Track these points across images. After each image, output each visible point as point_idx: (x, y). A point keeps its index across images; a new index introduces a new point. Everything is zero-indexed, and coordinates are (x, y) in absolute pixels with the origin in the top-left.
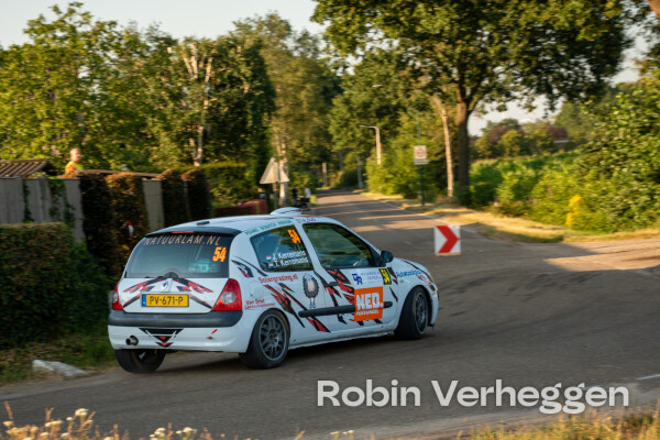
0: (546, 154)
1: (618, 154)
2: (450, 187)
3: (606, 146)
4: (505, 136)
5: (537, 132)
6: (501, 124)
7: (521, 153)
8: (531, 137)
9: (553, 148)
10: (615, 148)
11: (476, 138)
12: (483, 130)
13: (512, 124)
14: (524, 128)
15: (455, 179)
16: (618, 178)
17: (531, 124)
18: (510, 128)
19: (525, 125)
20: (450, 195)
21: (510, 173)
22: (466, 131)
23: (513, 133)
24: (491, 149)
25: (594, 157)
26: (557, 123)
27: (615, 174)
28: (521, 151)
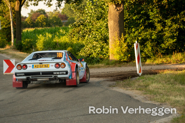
0: (57, 27)
1: (87, 28)
2: (12, 41)
3: (82, 24)
4: (39, 17)
5: (53, 16)
6: (37, 12)
7: (46, 26)
8: (51, 18)
9: (60, 24)
10: (86, 26)
11: (26, 18)
12: (29, 14)
13: (42, 12)
14: (48, 14)
15: (15, 37)
16: (88, 40)
17: (50, 12)
18: (41, 14)
19: (48, 13)
20: (12, 45)
21: (41, 35)
22: (20, 14)
23: (42, 16)
24: (32, 23)
25: (77, 29)
26: (62, 13)
27: (86, 38)
28: (46, 25)
